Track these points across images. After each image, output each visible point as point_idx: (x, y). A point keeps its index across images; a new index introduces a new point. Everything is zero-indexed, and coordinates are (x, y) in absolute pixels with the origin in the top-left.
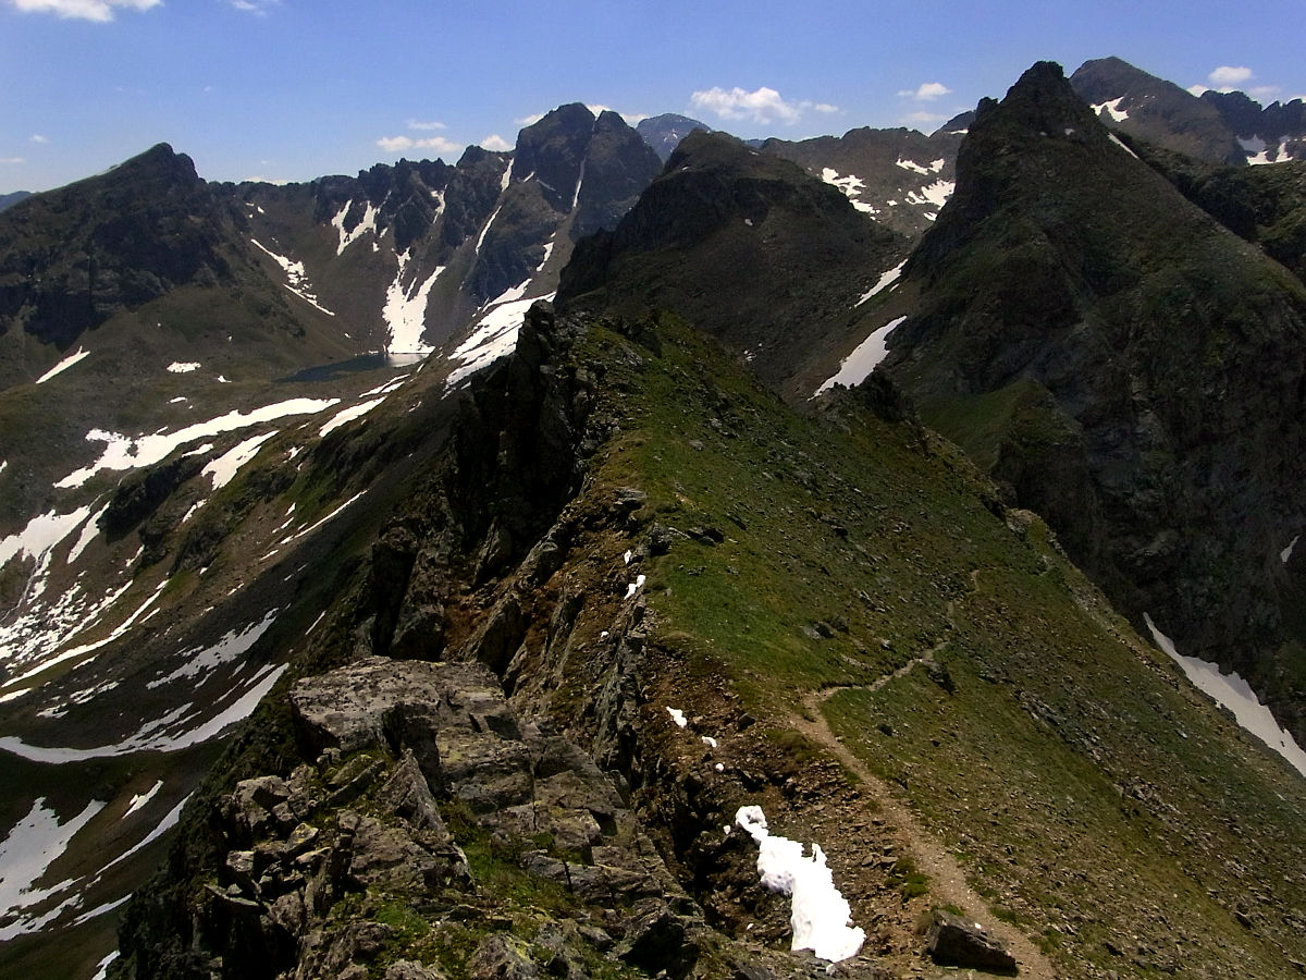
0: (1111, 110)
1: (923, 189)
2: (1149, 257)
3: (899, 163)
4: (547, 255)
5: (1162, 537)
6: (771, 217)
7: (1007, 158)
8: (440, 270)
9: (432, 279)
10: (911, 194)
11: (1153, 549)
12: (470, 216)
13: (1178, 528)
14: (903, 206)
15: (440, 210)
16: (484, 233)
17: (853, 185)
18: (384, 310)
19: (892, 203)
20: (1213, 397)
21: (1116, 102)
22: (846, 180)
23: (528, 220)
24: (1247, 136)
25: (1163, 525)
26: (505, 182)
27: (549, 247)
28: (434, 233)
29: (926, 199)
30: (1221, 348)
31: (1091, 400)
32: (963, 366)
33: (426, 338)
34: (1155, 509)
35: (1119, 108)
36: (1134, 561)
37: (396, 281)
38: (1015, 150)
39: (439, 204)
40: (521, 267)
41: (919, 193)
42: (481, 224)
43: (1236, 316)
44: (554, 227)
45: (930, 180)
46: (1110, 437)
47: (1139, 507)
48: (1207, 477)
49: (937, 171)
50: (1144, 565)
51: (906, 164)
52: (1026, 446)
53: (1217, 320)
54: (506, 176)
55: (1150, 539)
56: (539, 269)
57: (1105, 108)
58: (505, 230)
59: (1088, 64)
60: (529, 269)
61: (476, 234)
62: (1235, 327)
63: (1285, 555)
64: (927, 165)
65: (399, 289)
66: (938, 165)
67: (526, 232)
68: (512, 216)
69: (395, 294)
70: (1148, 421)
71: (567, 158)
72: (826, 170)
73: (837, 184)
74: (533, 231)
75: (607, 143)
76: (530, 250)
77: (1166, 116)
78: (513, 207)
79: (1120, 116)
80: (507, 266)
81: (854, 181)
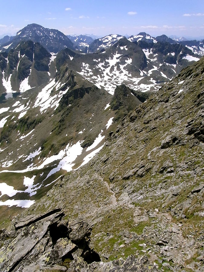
0: (125, 48)
1: (98, 65)
3: (93, 60)
4: (31, 72)
8: (11, 75)
9: (10, 77)
10: (96, 66)
12: (14, 64)
14: (96, 69)
15: (8, 62)
16: (18, 67)
18: (3, 84)
19: (94, 69)
21: (126, 46)
22: (86, 65)
23: (26, 65)
26: (19, 57)
27: (31, 70)
28: (8, 67)
33: (13, 89)
35: (126, 48)
37: (3, 78)
39: (7, 61)
40: (27, 74)
42: (17, 65)
44: (31, 66)
45: (98, 63)
51: (95, 60)
54: (19, 55)
56: (30, 74)
58: (22, 67)
59: (121, 39)
60: (28, 74)
61: (16, 67)
65: (4, 79)
66: (99, 60)
67: (26, 67)
68: (22, 64)
71: (31, 52)
72: (83, 63)
73: (85, 65)
74: (28, 67)
75: (37, 48)
76: (27, 71)
77: (134, 49)
78: (23, 62)
79: (126, 49)
80: (24, 74)
81: (88, 65)
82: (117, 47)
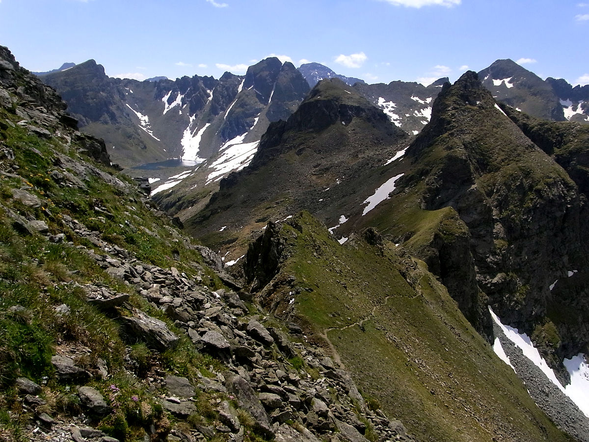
0: (506, 83)
1: (422, 110)
2: (506, 159)
3: (412, 98)
4: (255, 123)
5: (499, 275)
6: (353, 121)
7: (451, 112)
8: (208, 125)
9: (204, 128)
10: (416, 112)
11: (495, 280)
12: (223, 102)
13: (506, 273)
14: (412, 117)
15: (210, 99)
16: (229, 110)
17: (391, 106)
18: (182, 140)
19: (407, 115)
20: (526, 220)
21: (509, 79)
22: (388, 103)
23: (248, 107)
24: (565, 99)
25: (500, 271)
26: (240, 89)
27: (257, 119)
28: (207, 108)
29: (422, 114)
30: (532, 199)
31: (476, 216)
32: (425, 198)
33: (200, 154)
34: (496, 263)
35: (510, 82)
36: (487, 284)
37: (188, 128)
38: (455, 108)
39: (210, 96)
40: (244, 126)
41: (419, 112)
42: (228, 107)
43: (539, 187)
44: (259, 110)
45: (425, 106)
46: (482, 233)
47: (491, 262)
48: (521, 253)
49: (428, 103)
50: (491, 286)
51: (415, 99)
52: (445, 234)
53: (531, 188)
54: (241, 86)
55: (493, 277)
56: (251, 128)
57: (504, 82)
58: (237, 110)
59: (498, 61)
60: (247, 128)
61: (225, 110)
62: (538, 192)
63: (551, 287)
64: (424, 99)
65: (189, 132)
66: (429, 100)
67: (247, 112)
68: (242, 104)
69: (187, 133)
70: (498, 228)
71: (268, 81)
72: (380, 98)
73: (384, 104)
74: (251, 111)
75: (286, 76)
76: (248, 120)
77: (530, 88)
78: (242, 100)
79: (510, 86)
80: (237, 126)
81: (392, 104)
82: (486, 78)
